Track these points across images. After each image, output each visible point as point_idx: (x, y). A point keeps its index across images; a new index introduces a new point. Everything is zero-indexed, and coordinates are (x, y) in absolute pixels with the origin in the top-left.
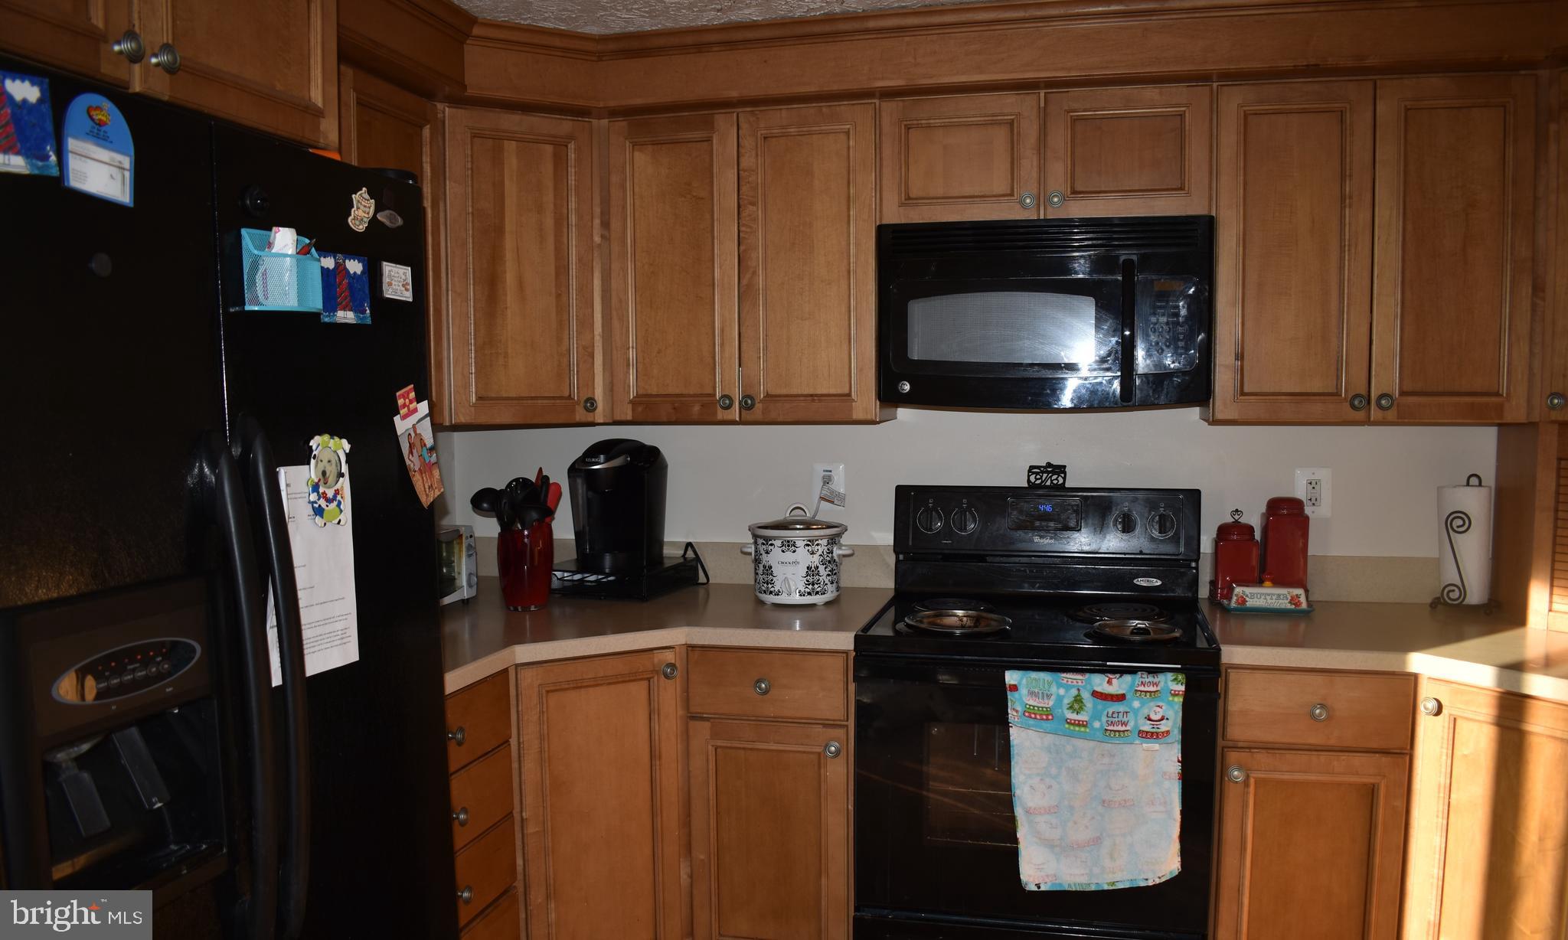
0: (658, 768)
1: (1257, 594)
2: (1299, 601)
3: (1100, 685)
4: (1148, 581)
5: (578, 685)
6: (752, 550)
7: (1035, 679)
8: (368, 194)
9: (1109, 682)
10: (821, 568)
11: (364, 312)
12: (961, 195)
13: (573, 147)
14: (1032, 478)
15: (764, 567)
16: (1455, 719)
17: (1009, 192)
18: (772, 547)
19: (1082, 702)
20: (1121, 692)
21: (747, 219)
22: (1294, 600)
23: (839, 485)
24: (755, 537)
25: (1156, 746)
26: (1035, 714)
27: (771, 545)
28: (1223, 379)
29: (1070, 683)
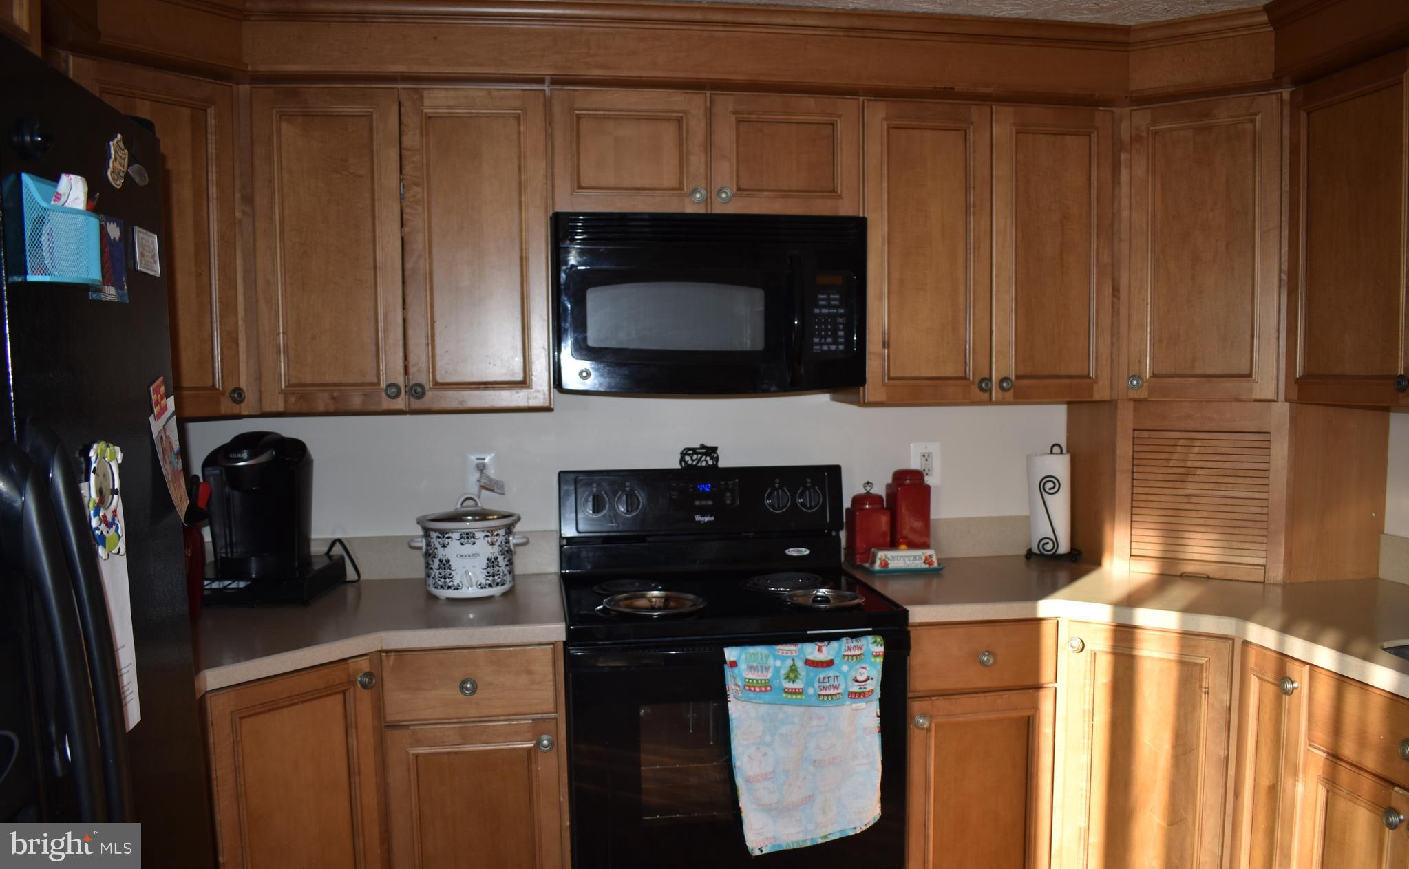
0: (357, 785)
1: (897, 556)
2: (932, 561)
3: (812, 653)
4: (798, 551)
5: (273, 707)
6: (423, 544)
7: (753, 654)
8: (124, 143)
9: (820, 650)
10: (501, 559)
11: (121, 288)
12: (632, 186)
13: (213, 112)
14: (687, 458)
15: (441, 561)
16: (1095, 653)
17: (677, 186)
18: (450, 540)
19: (797, 671)
20: (829, 658)
21: (411, 199)
22: (928, 560)
23: (492, 472)
24: (427, 532)
25: (863, 705)
26: (754, 687)
27: (449, 538)
28: (873, 367)
29: (785, 654)
